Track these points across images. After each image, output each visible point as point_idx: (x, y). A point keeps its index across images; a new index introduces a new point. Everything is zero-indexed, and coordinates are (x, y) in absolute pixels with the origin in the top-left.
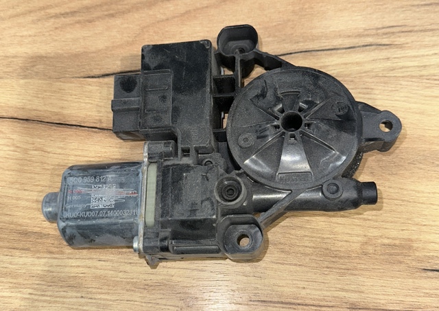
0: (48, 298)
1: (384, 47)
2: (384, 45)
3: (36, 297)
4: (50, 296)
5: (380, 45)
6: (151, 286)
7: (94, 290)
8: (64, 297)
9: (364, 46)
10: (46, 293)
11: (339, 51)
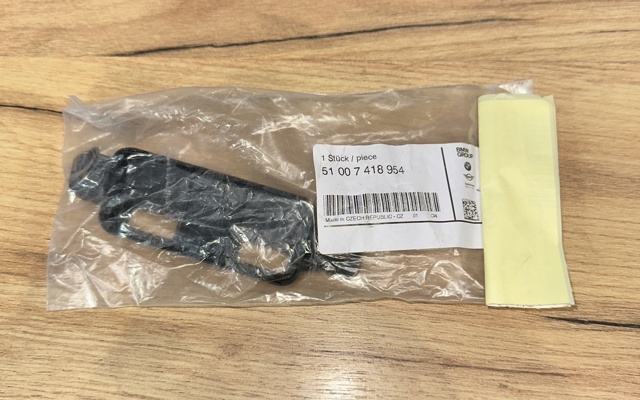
0: (47, 339)
1: (511, 23)
2: (511, 20)
3: (32, 337)
4: (50, 336)
5: (506, 20)
6: (182, 328)
7: (106, 331)
8: (68, 338)
9: (483, 21)
10: (45, 332)
11: (449, 27)
